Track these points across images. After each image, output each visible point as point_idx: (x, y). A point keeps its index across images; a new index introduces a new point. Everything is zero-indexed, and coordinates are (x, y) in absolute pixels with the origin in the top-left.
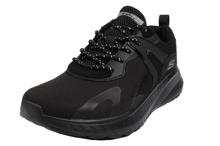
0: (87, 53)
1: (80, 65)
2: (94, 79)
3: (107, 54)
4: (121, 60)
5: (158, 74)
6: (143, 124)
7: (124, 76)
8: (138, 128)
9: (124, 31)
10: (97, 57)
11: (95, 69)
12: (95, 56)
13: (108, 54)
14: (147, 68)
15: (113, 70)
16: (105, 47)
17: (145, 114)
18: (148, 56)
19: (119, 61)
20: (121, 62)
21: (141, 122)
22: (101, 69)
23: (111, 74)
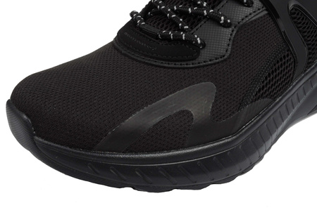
2: (158, 63)
4: (225, 21)
5: (310, 54)
6: (261, 158)
7: (229, 58)
10: (175, 12)
11: (166, 38)
12: (171, 11)
13: (200, 6)
14: (286, 41)
15: (204, 45)
17: (268, 139)
18: (291, 14)
19: (221, 25)
20: (226, 25)
21: (256, 154)
22: (178, 40)
23: (198, 53)
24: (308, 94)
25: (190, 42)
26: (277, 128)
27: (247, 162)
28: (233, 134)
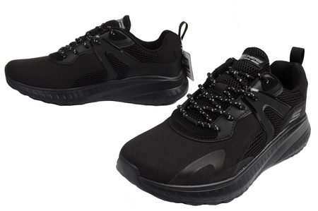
0: (194, 103)
1: (185, 118)
2: (197, 139)
3: (216, 108)
4: (231, 118)
5: (275, 130)
6: (247, 189)
7: (232, 137)
8: (241, 194)
9: (241, 80)
10: (204, 110)
12: (202, 109)
13: (218, 108)
14: (262, 126)
15: (219, 130)
16: (215, 99)
19: (228, 120)
20: (231, 120)
21: (245, 187)
22: (206, 127)
23: (217, 134)
24: (274, 152)
25: (213, 129)
26: (256, 172)
27: (240, 191)
28: (233, 176)
